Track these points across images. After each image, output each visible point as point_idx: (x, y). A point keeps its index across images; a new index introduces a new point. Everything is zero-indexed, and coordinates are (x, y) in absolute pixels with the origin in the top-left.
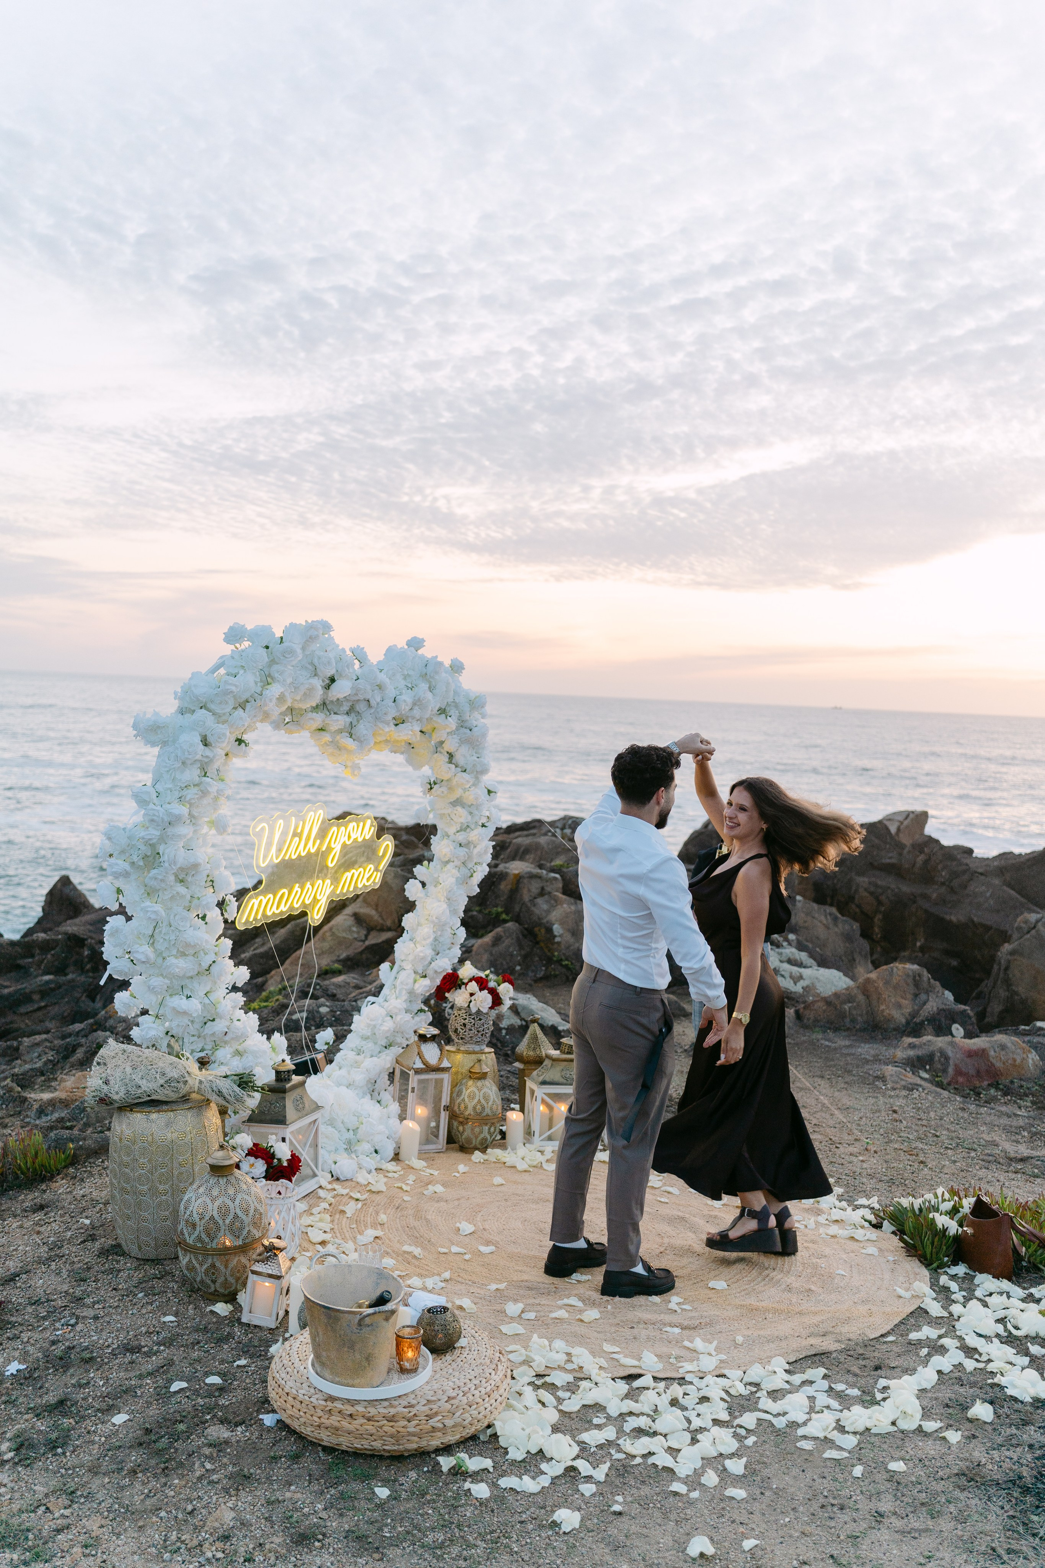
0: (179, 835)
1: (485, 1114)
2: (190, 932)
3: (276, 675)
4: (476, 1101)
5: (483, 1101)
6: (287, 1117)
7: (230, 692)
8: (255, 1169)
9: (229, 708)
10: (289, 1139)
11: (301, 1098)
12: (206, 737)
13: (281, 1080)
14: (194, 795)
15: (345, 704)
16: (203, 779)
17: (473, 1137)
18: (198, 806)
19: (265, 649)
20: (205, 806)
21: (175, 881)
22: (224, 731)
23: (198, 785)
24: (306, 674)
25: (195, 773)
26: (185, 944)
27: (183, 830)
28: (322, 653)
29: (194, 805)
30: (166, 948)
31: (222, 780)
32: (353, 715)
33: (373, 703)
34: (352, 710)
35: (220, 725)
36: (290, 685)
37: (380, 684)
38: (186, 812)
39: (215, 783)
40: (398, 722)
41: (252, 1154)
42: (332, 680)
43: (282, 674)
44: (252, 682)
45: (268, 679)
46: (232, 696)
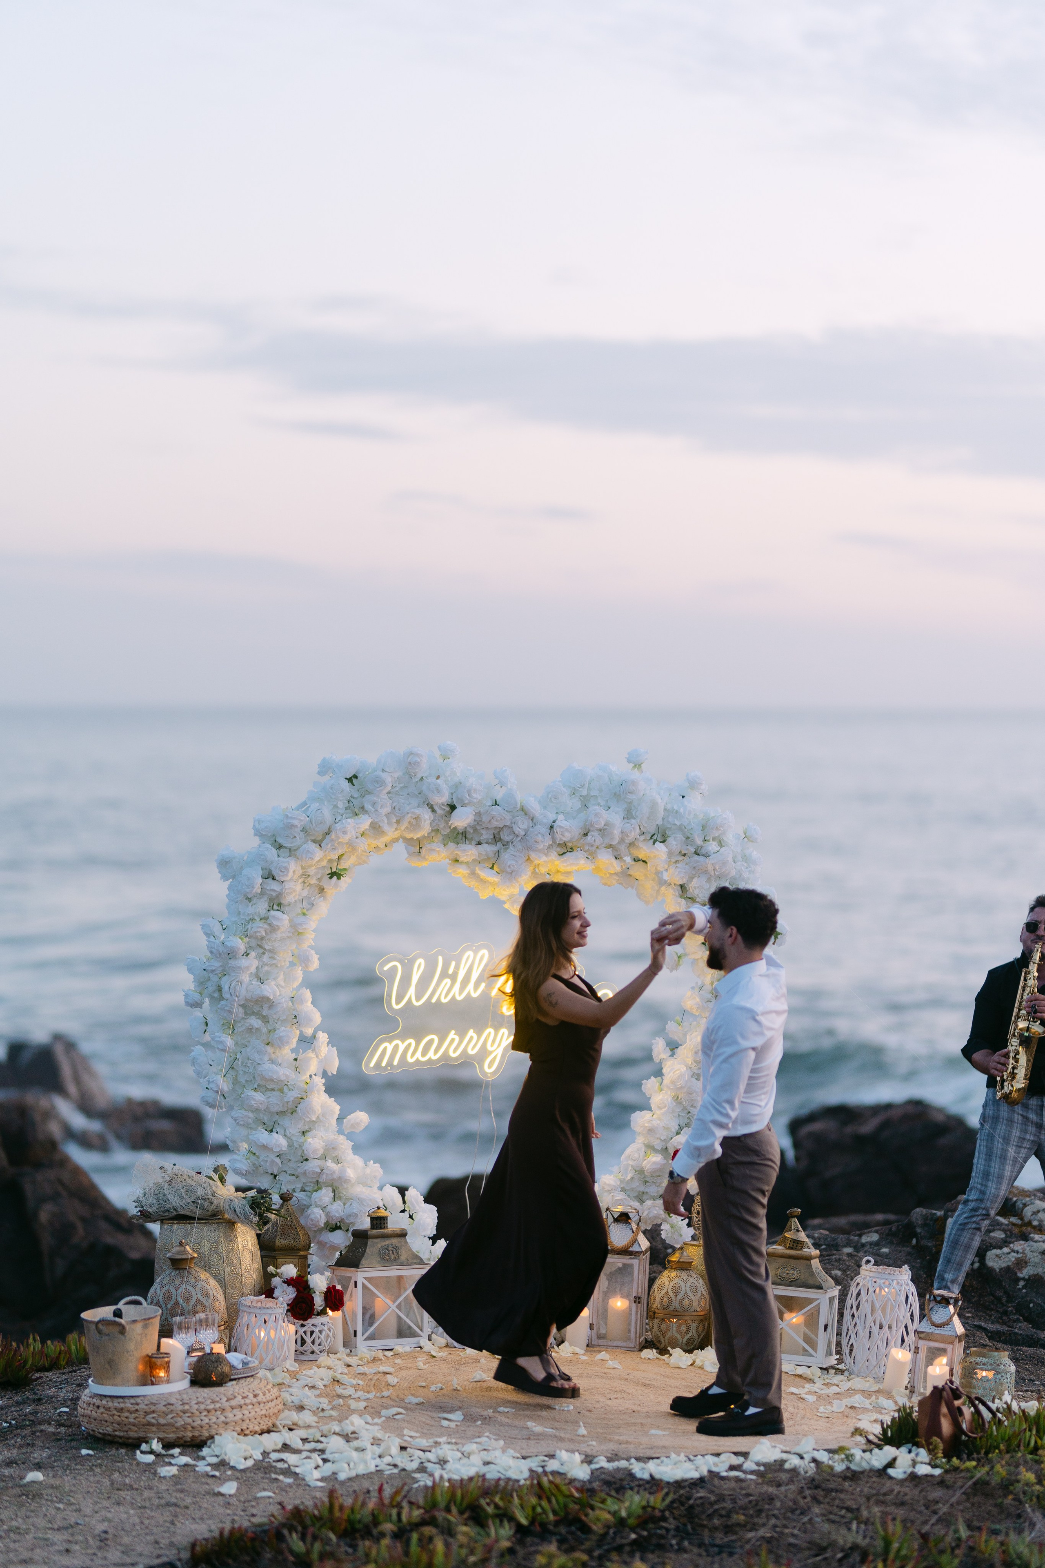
0: (239, 968)
1: (672, 1308)
2: (267, 1066)
3: (368, 807)
4: (664, 1292)
5: (671, 1293)
6: (364, 1262)
7: (293, 826)
8: (286, 1295)
9: (298, 842)
10: (363, 1284)
11: (396, 1249)
12: (270, 871)
13: (373, 1227)
14: (260, 928)
15: (484, 832)
16: (272, 913)
17: (679, 1337)
18: (269, 940)
19: (350, 780)
20: (282, 940)
21: (246, 1013)
22: (286, 865)
23: (265, 919)
24: (414, 802)
25: (262, 906)
26: (264, 1078)
27: (244, 962)
28: (432, 780)
29: (262, 938)
30: (246, 1081)
31: (304, 914)
32: (499, 844)
33: (517, 830)
34: (496, 839)
35: (281, 859)
36: (387, 815)
37: (523, 810)
38: (241, 945)
39: (285, 917)
40: (563, 851)
41: (289, 1282)
42: (453, 808)
43: (374, 804)
44: (327, 815)
45: (356, 810)
46: (298, 830)
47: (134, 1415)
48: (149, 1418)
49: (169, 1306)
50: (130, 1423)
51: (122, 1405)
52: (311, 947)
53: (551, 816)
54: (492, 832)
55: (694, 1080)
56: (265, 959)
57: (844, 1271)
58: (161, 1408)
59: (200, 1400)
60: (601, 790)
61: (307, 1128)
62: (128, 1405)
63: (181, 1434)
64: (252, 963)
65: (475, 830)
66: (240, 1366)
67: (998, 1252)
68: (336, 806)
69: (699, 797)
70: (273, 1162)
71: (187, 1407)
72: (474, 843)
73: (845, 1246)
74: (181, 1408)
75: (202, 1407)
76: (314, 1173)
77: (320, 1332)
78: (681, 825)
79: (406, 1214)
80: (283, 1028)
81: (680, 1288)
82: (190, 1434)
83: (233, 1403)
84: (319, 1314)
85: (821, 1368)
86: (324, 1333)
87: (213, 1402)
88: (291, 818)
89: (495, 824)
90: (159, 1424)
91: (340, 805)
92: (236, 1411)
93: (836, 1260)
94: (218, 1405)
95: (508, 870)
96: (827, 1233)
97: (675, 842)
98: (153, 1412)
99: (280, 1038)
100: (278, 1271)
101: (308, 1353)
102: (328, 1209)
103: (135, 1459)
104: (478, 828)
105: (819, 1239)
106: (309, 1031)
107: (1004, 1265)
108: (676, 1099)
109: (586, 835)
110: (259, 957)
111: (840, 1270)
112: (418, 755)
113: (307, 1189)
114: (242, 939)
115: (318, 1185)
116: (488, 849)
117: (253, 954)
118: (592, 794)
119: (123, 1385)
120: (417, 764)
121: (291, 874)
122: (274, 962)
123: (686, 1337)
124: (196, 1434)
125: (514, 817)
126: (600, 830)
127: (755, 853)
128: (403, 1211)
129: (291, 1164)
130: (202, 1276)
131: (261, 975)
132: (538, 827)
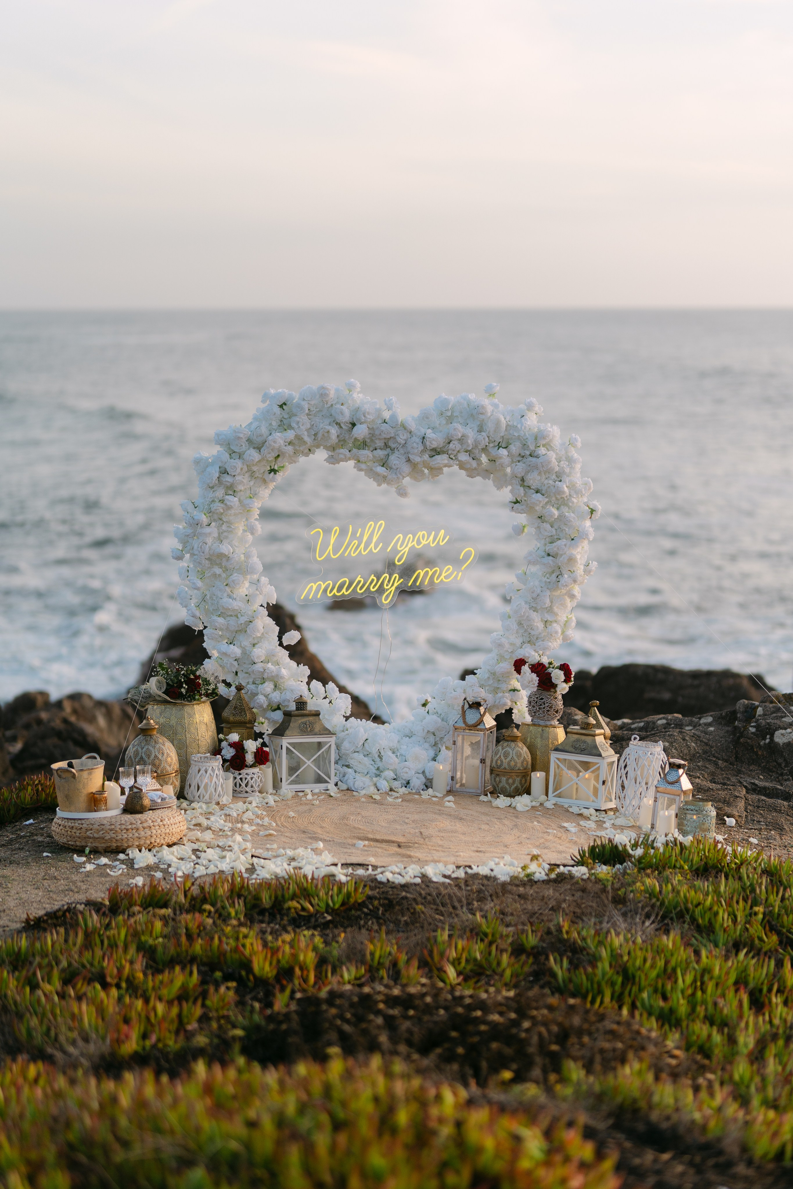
1: (504, 767)
2: (226, 600)
3: (294, 425)
4: (498, 756)
5: (502, 757)
6: (287, 732)
7: (239, 438)
8: (229, 753)
9: (244, 448)
10: (287, 748)
11: (311, 724)
12: (225, 469)
13: (298, 709)
14: (218, 507)
15: (377, 441)
16: (227, 497)
17: (508, 787)
18: (226, 515)
19: (281, 406)
20: (235, 515)
21: (211, 564)
22: (235, 464)
23: (222, 501)
24: (327, 421)
25: (220, 493)
26: (223, 607)
27: (207, 530)
28: (338, 406)
29: (222, 514)
30: (213, 610)
31: (251, 498)
32: (388, 450)
33: (399, 440)
34: (386, 446)
35: (232, 460)
36: (308, 430)
37: (404, 427)
38: (205, 519)
39: (236, 499)
40: (434, 454)
41: (232, 745)
42: (354, 425)
43: (298, 422)
44: (264, 430)
45: (285, 427)
46: (244, 440)
47: (79, 831)
48: (88, 833)
49: (137, 760)
50: (77, 837)
51: (73, 824)
52: (256, 519)
53: (423, 431)
54: (383, 441)
55: (531, 612)
56: (224, 527)
57: (671, 743)
58: (96, 826)
59: (123, 822)
60: (461, 412)
61: (256, 641)
62: (77, 824)
63: (109, 844)
64: (213, 530)
65: (372, 440)
66: (159, 801)
67: (783, 731)
68: (271, 424)
69: (535, 416)
70: (232, 664)
71: (113, 827)
72: (371, 449)
73: (688, 726)
74: (109, 827)
75: (123, 827)
76: (259, 672)
77: (252, 778)
78: (519, 436)
79: (327, 700)
80: (236, 574)
81: (509, 754)
82: (115, 845)
83: (145, 825)
84: (252, 766)
85: (597, 810)
86: (254, 779)
87: (131, 824)
88: (238, 432)
89: (384, 436)
90: (94, 838)
91: (275, 424)
92: (147, 830)
93: (669, 735)
94: (134, 826)
95: (394, 467)
96: (680, 716)
97: (515, 448)
98: (91, 829)
99: (233, 581)
100: (227, 737)
101: (244, 792)
102: (270, 697)
103: (73, 860)
104: (373, 438)
105: (671, 720)
106: (255, 577)
107: (786, 741)
108: (520, 624)
109: (449, 443)
110: (219, 527)
111: (668, 742)
112: (327, 389)
113: (257, 682)
114: (205, 514)
115: (263, 681)
116: (380, 453)
117: (213, 524)
118: (455, 414)
119: (76, 811)
120: (326, 395)
121: (239, 470)
122: (230, 529)
123: (513, 787)
124: (119, 844)
125: (397, 431)
126: (459, 440)
127: (576, 455)
128: (325, 698)
129: (245, 666)
130: (160, 741)
131: (222, 539)
132: (415, 439)
